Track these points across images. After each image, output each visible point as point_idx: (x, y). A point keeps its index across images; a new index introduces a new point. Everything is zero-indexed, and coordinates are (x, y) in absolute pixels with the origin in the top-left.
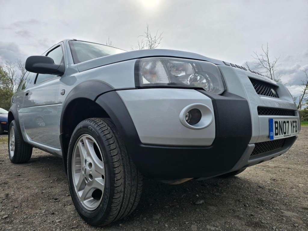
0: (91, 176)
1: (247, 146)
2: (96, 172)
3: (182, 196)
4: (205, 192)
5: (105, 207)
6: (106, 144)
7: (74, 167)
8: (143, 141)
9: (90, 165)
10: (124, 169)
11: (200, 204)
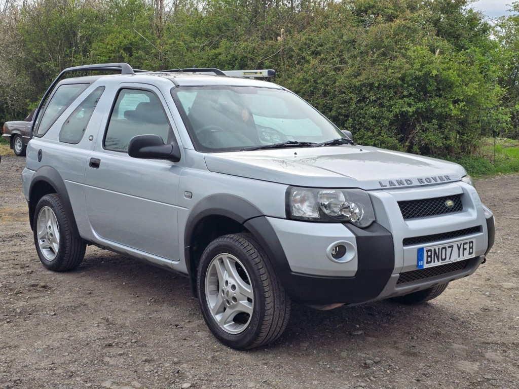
0: (234, 299)
1: (390, 276)
2: (241, 295)
3: (337, 326)
4: (369, 322)
5: (255, 328)
6: (255, 268)
7: (209, 287)
8: (293, 269)
9: (234, 287)
10: (274, 293)
11: (358, 335)
